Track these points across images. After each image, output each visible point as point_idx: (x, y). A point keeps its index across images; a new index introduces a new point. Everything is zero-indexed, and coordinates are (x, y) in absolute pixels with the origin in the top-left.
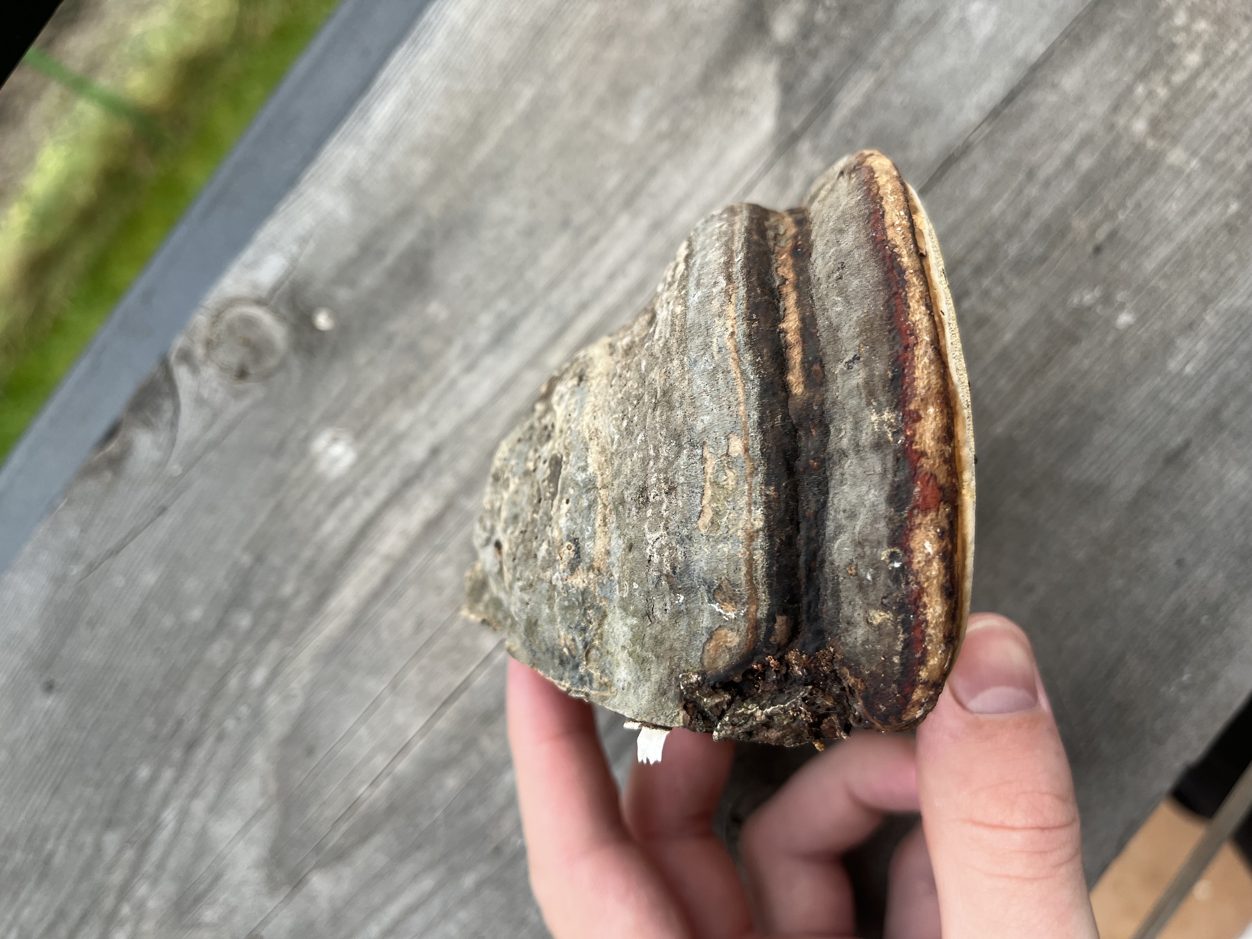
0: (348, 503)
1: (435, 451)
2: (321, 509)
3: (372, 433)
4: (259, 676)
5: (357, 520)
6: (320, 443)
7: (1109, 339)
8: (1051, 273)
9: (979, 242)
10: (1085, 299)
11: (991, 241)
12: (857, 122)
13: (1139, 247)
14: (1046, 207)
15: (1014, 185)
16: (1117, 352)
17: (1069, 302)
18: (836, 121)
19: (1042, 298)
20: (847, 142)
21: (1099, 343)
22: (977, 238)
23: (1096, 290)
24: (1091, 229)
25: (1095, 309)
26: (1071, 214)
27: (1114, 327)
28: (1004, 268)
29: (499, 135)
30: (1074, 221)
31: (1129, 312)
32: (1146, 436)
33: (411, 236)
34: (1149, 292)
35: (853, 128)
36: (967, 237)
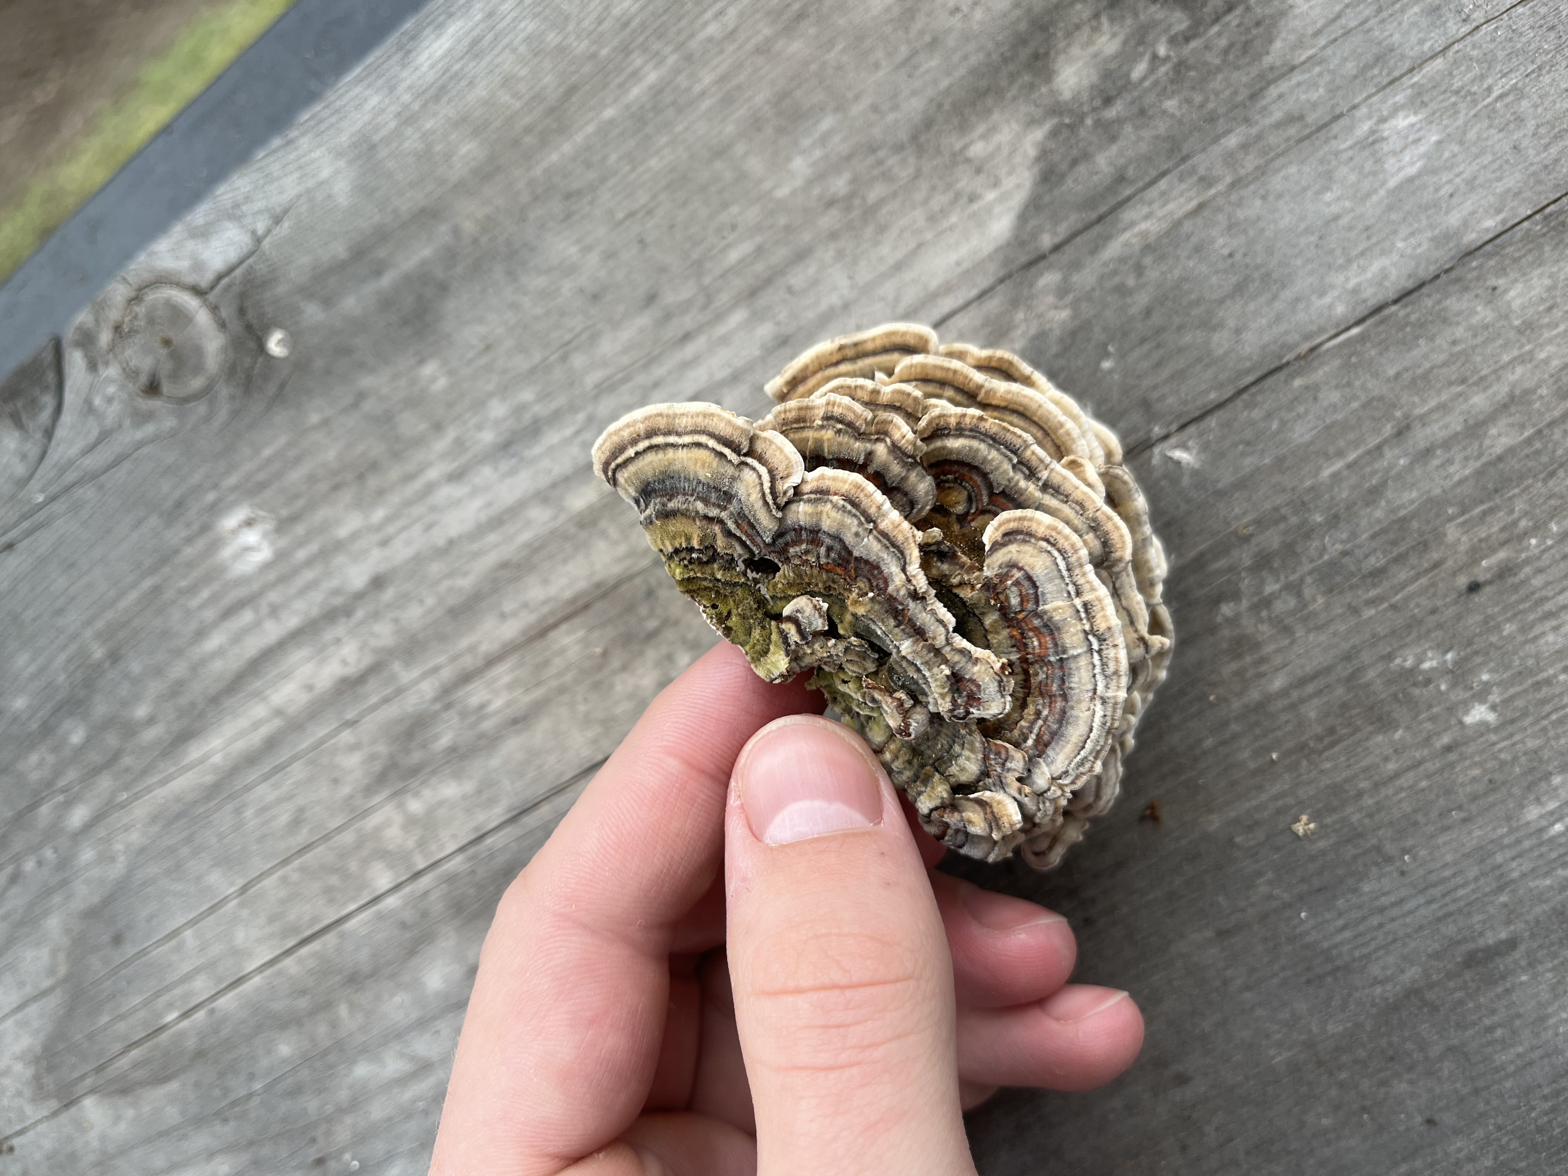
0: (247, 616)
1: (378, 583)
2: (210, 614)
3: (300, 529)
4: (78, 816)
5: (253, 646)
6: (231, 521)
7: (1446, 739)
8: (1386, 605)
9: (1284, 518)
10: (1426, 665)
11: (1304, 522)
12: (1148, 261)
13: (1548, 606)
14: (1414, 494)
15: (1373, 441)
16: (1451, 765)
17: (1398, 661)
18: (1113, 249)
19: (1356, 640)
20: (1122, 290)
21: (1427, 741)
22: (1283, 511)
23: (1449, 656)
24: (1475, 554)
25: (1438, 686)
26: (1451, 519)
27: (1461, 723)
28: (1310, 573)
29: (590, 129)
30: (1452, 532)
31: (1493, 708)
32: (1450, 914)
33: (427, 252)
34: (1537, 686)
35: (1139, 269)
36: (1268, 506)
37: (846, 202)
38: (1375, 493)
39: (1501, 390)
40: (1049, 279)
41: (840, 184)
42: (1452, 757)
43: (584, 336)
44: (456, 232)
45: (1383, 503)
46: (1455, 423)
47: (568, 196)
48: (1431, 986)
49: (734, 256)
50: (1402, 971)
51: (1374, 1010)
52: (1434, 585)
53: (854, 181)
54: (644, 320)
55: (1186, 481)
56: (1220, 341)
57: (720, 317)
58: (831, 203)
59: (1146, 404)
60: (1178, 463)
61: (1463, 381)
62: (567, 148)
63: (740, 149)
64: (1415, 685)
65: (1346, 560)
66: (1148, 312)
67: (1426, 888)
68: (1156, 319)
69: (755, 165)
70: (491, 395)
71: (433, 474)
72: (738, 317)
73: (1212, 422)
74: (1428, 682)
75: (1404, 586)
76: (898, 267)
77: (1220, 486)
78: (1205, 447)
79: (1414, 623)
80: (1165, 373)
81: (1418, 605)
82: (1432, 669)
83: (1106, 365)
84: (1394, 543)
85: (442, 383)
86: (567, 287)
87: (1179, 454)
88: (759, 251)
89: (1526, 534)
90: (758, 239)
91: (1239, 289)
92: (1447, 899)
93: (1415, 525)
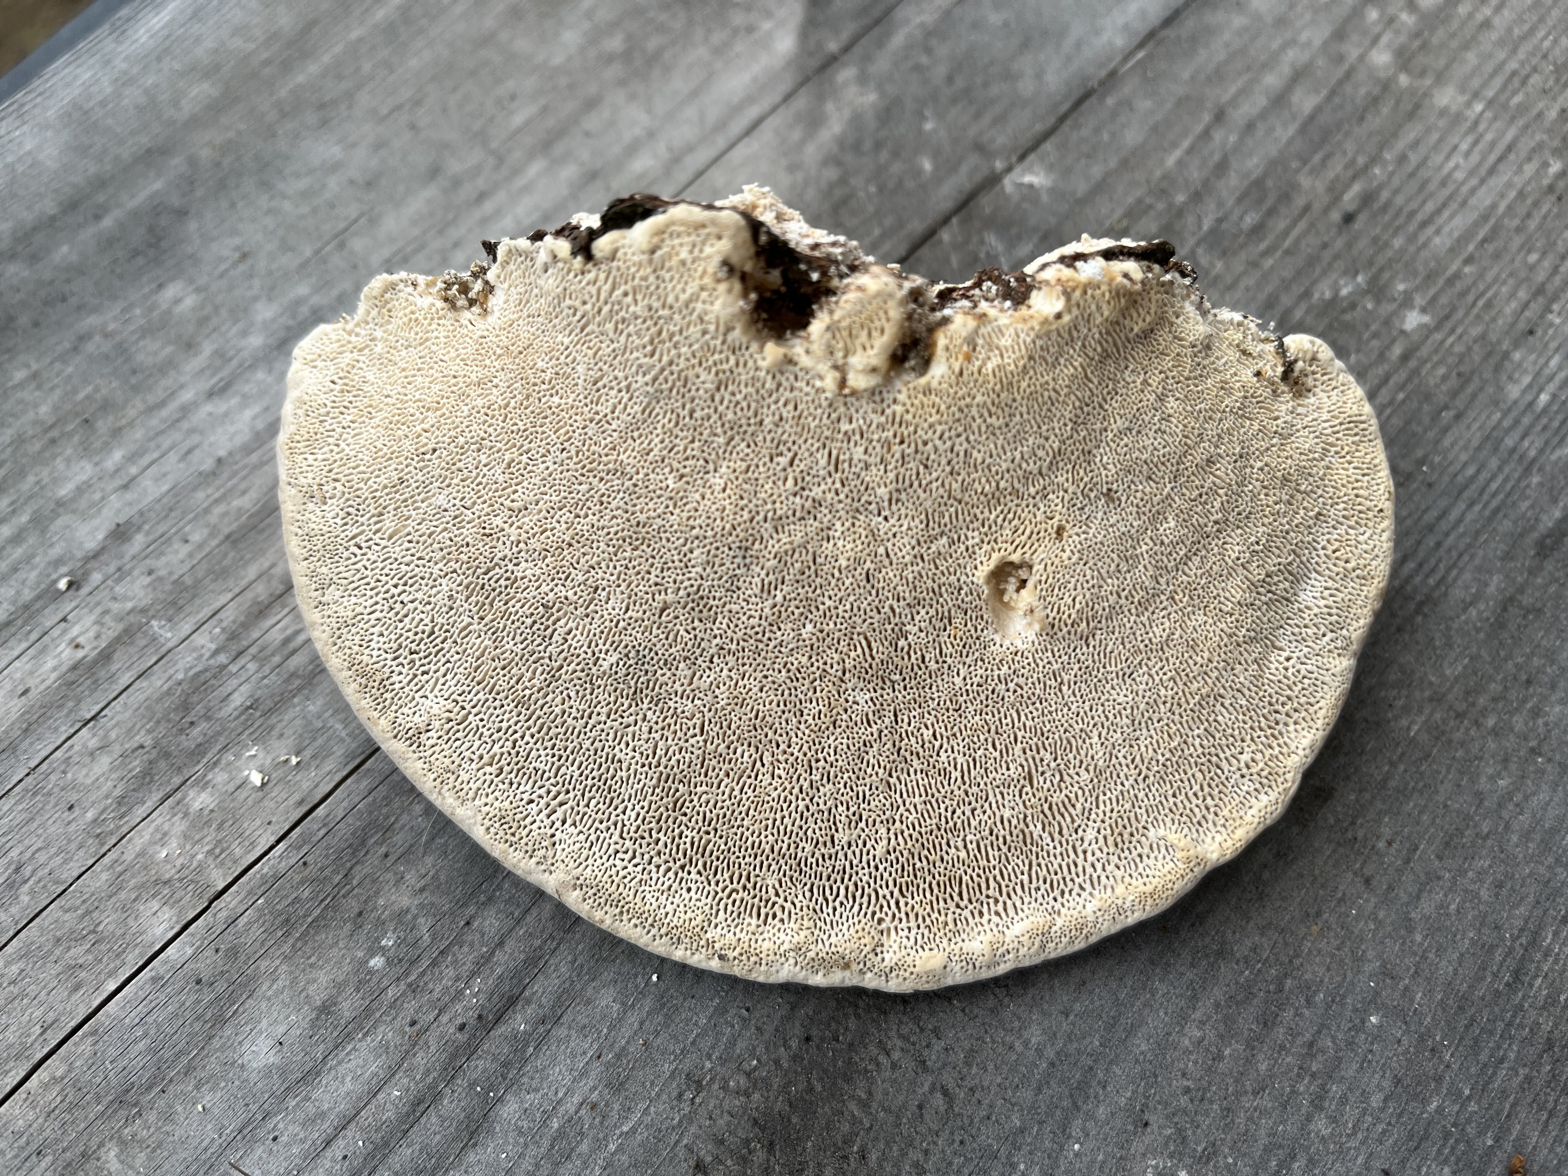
7: (1397, 351)
8: (1279, 253)
9: (1150, 207)
10: (1344, 292)
11: (1171, 205)
12: (934, 42)
13: (1419, 217)
14: (1255, 160)
15: (1199, 128)
16: (1416, 372)
17: (1316, 296)
18: (898, 40)
19: (1269, 289)
20: (918, 68)
21: (1382, 356)
22: (1148, 201)
23: (1360, 279)
24: (1335, 191)
25: (1365, 308)
26: (1298, 171)
27: (1403, 332)
28: (1198, 244)
29: (338, 49)
30: (1305, 181)
31: (1423, 310)
32: (1497, 510)
33: (158, 185)
34: (1450, 282)
35: (928, 50)
36: (1130, 200)
37: (627, 56)
38: (1222, 167)
39: (1285, 69)
40: (846, 74)
41: (615, 43)
42: (1413, 363)
43: (362, 221)
44: (192, 162)
45: (1233, 174)
46: (1260, 101)
47: (322, 106)
48: (1521, 590)
49: (518, 119)
50: (1486, 585)
51: (1482, 635)
52: (1312, 225)
53: (629, 38)
54: (431, 192)
55: (1045, 198)
56: (1026, 87)
57: (516, 172)
58: (610, 59)
59: (979, 148)
60: (1031, 186)
61: (1249, 69)
62: (313, 68)
63: (504, 36)
64: (1344, 311)
65: (1225, 226)
66: (950, 79)
67: (1460, 493)
68: (960, 83)
69: (522, 44)
70: (255, 299)
71: (187, 396)
72: (535, 168)
73: (1048, 146)
74: (1353, 306)
75: (1286, 233)
76: (694, 94)
77: (1079, 194)
78: (1051, 168)
79: (1312, 261)
80: (987, 119)
81: (1308, 245)
82: (1351, 294)
83: (929, 126)
84: (1260, 201)
85: (189, 302)
86: (333, 183)
87: (1028, 179)
88: (545, 110)
89: (1366, 168)
90: (543, 101)
91: (1025, 45)
92: (1485, 497)
93: (1270, 183)
